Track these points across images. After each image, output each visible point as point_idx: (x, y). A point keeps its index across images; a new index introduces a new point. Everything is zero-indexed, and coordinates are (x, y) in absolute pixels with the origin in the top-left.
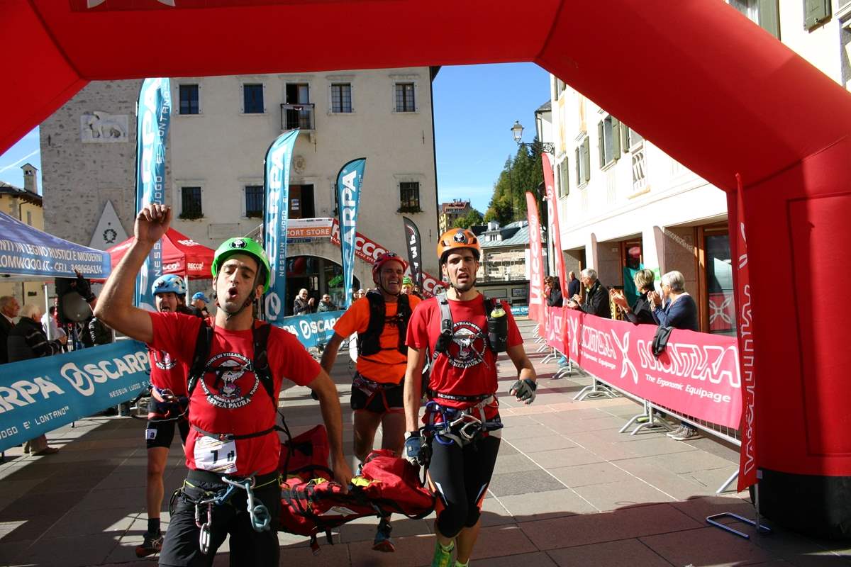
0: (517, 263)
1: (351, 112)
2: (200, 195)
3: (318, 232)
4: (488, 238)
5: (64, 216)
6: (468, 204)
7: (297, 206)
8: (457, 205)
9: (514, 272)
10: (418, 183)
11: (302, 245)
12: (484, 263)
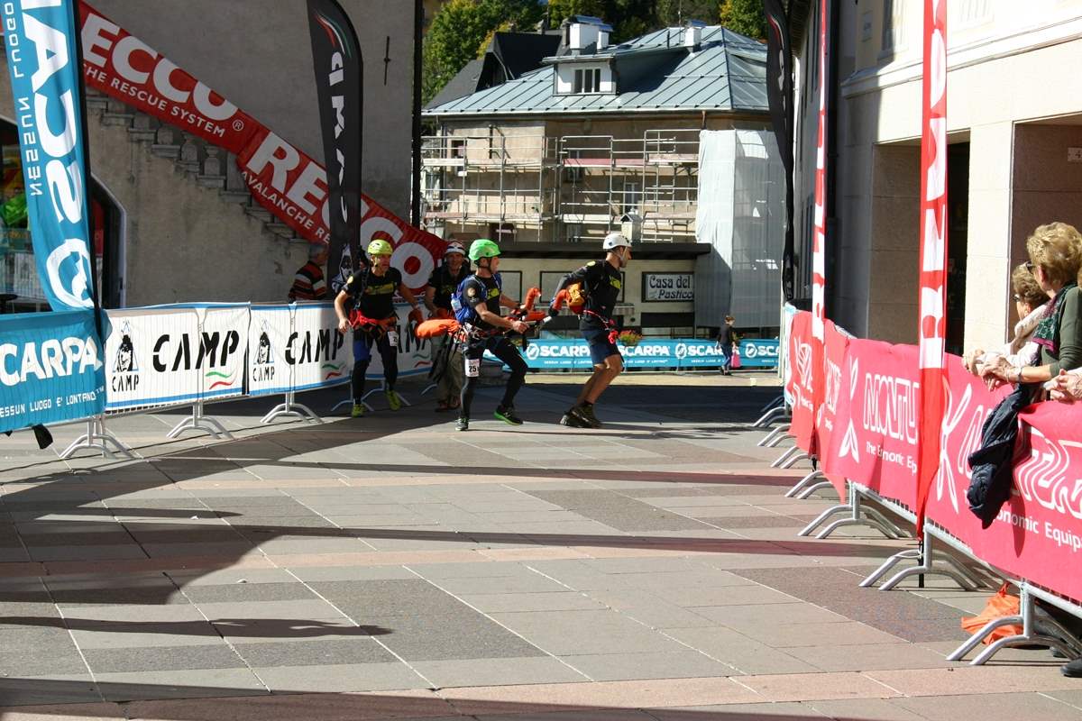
12: (546, 172)
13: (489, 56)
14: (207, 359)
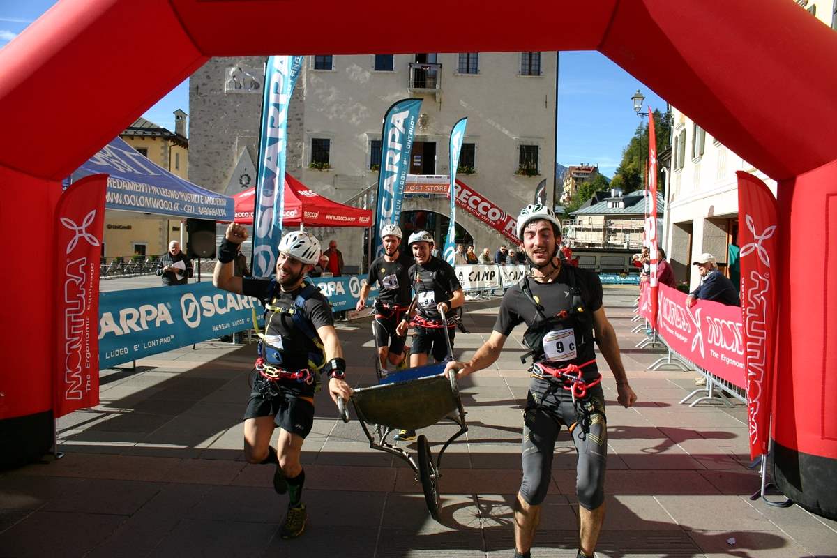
0: (637, 231)
1: (476, 73)
2: (329, 146)
3: (436, 188)
4: (610, 204)
5: (206, 159)
6: (596, 169)
7: (418, 162)
8: (585, 169)
9: (634, 240)
10: (537, 147)
11: (420, 200)
12: (604, 229)
13: (594, 198)
14: (485, 278)
